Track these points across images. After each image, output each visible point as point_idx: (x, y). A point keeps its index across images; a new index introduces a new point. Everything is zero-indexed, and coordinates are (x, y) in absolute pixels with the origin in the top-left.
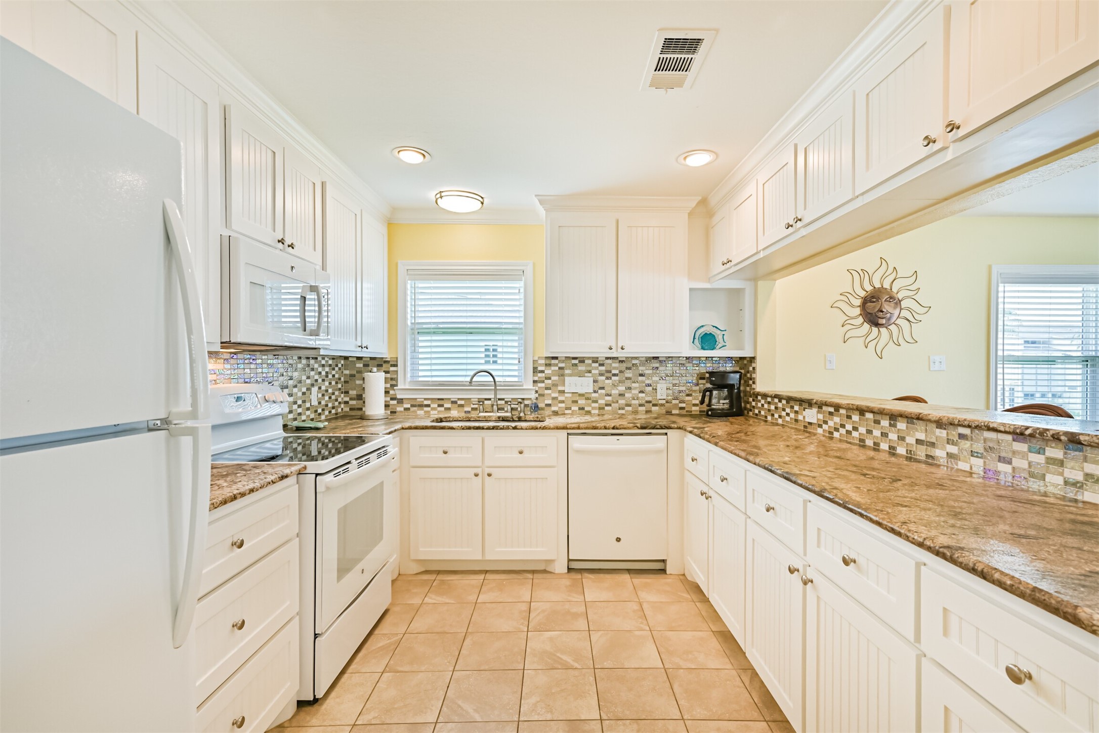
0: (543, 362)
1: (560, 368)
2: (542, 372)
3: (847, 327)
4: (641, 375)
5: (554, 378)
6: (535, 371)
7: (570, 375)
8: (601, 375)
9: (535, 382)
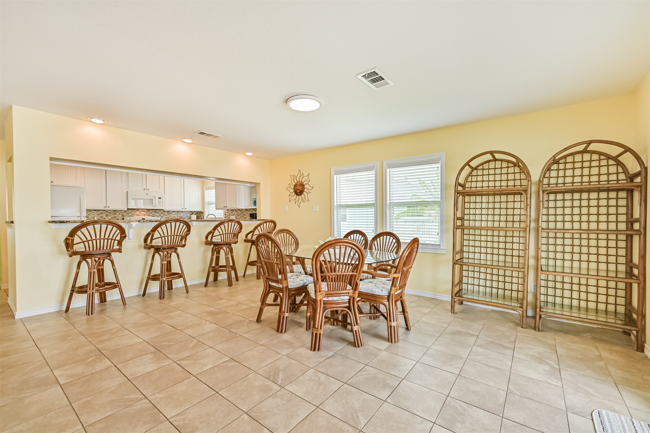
0: (226, 211)
1: (230, 213)
2: (226, 214)
3: (290, 196)
4: (244, 215)
5: (228, 216)
6: (225, 214)
7: (232, 215)
8: (237, 215)
9: (225, 217)
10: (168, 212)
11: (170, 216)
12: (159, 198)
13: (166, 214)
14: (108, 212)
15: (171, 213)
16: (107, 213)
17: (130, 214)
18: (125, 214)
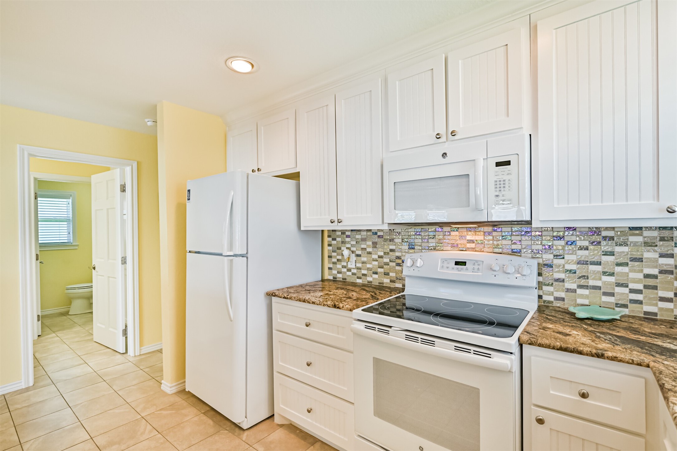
10: (597, 231)
11: (606, 254)
12: (498, 164)
13: (579, 243)
14: (376, 233)
15: (612, 238)
16: (375, 239)
17: (432, 243)
18: (416, 241)
